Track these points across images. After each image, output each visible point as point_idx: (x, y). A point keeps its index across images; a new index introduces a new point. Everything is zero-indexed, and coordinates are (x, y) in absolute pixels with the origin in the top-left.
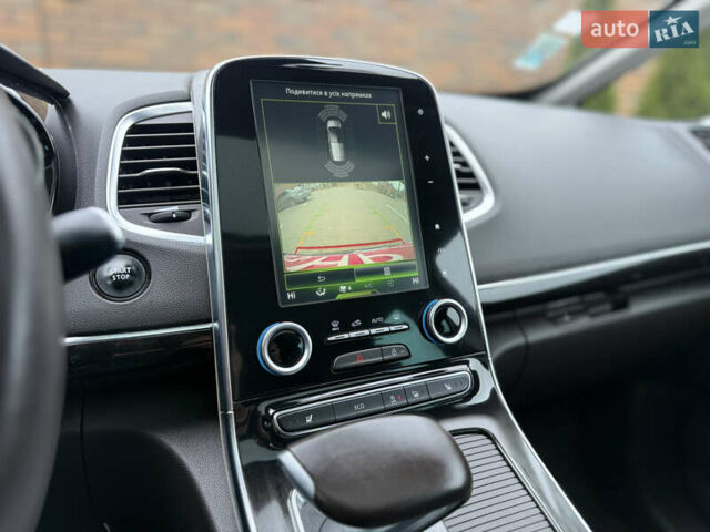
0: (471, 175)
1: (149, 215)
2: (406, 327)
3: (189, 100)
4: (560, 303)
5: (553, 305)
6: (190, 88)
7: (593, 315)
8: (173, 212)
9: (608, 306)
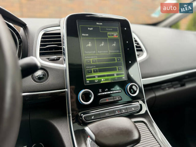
0: (140, 47)
1: (48, 59)
2: (121, 91)
3: (59, 26)
4: (165, 84)
6: (60, 23)
7: (175, 88)
8: (55, 58)
9: (179, 85)
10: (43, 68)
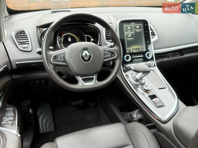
0: (154, 33)
1: (110, 41)
4: (170, 54)
5: (168, 54)
9: (180, 55)
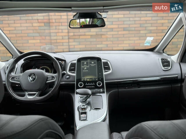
0: (109, 68)
1: (71, 72)
4: (126, 85)
10: (69, 75)
